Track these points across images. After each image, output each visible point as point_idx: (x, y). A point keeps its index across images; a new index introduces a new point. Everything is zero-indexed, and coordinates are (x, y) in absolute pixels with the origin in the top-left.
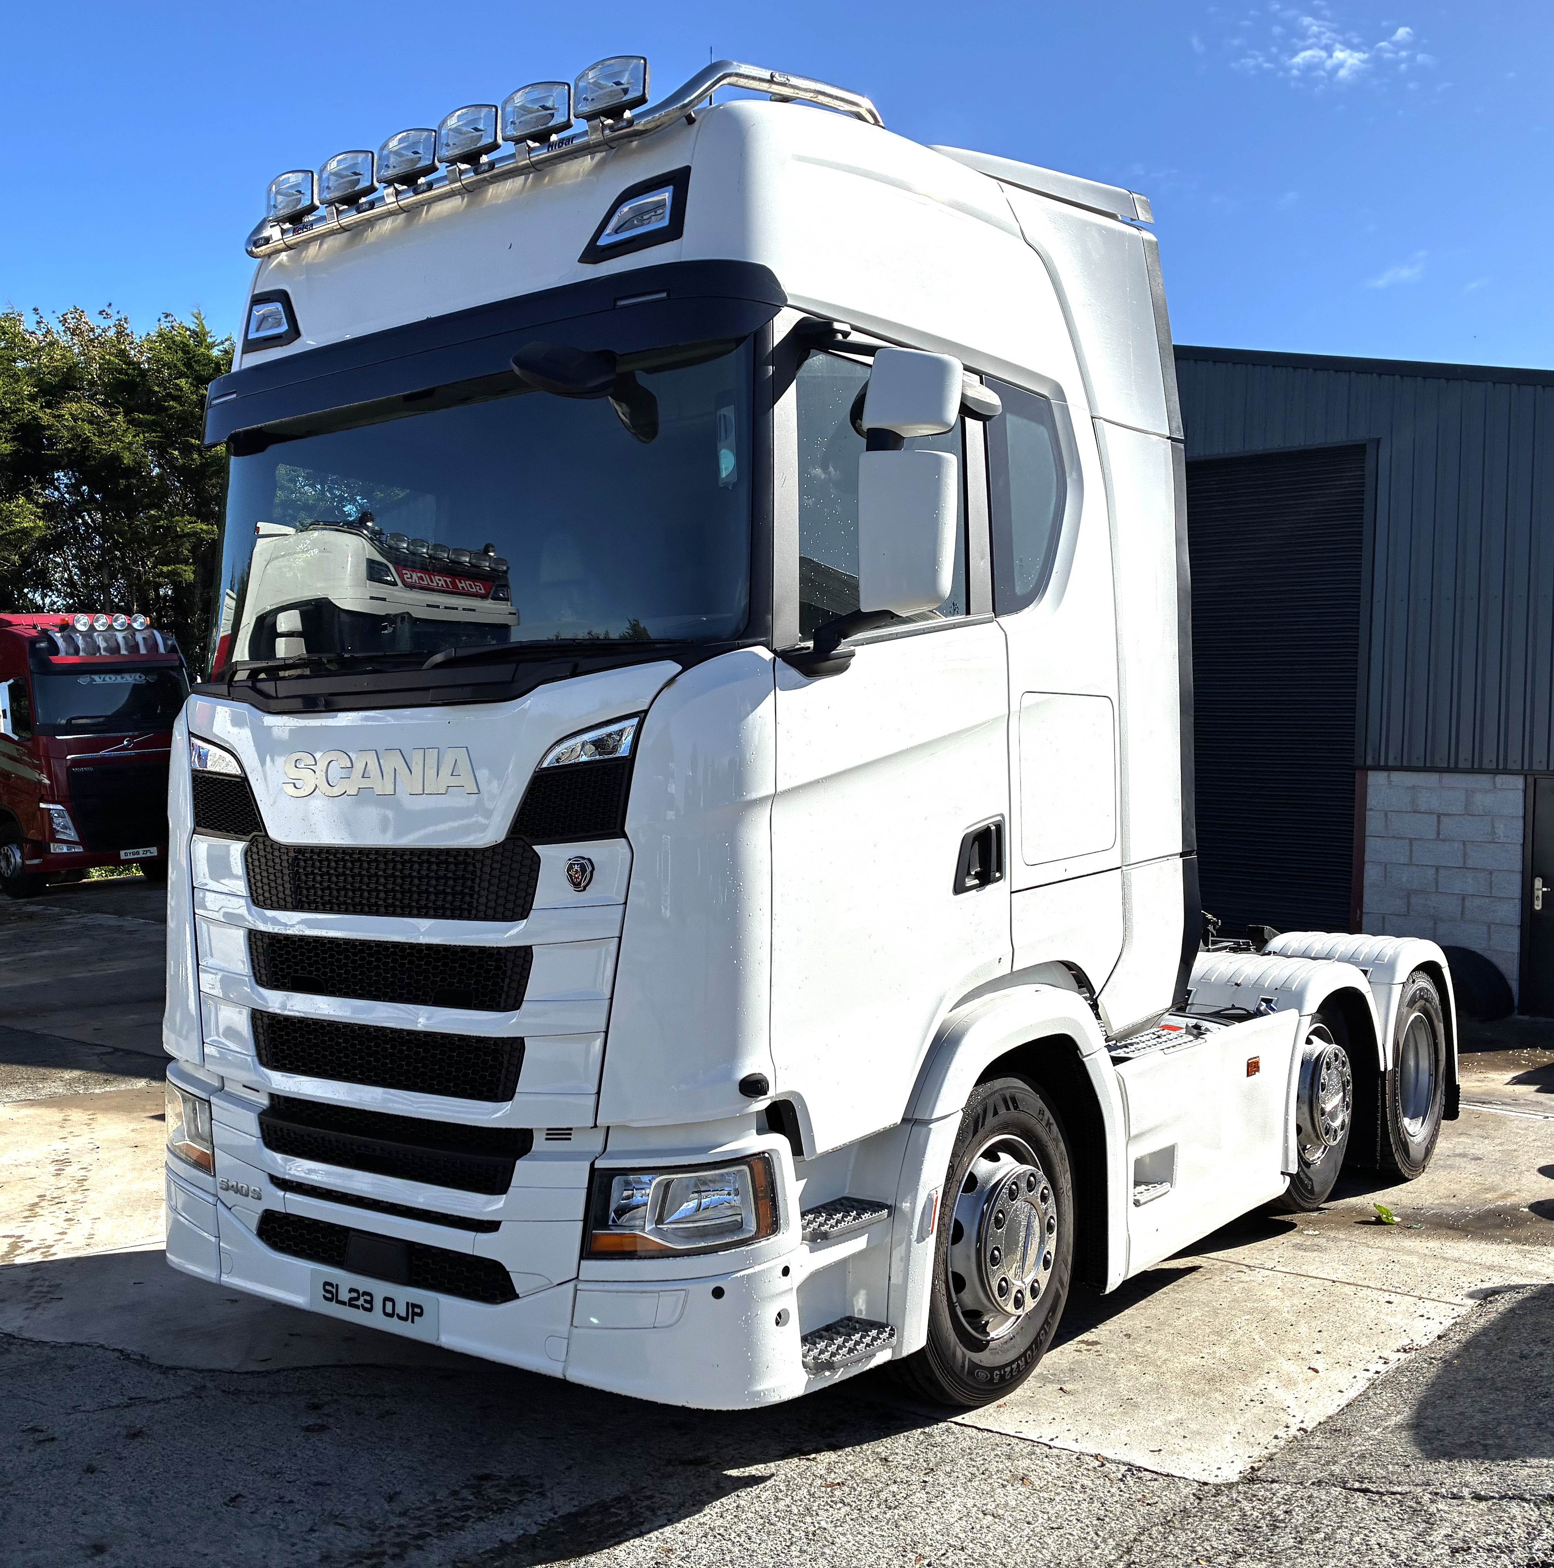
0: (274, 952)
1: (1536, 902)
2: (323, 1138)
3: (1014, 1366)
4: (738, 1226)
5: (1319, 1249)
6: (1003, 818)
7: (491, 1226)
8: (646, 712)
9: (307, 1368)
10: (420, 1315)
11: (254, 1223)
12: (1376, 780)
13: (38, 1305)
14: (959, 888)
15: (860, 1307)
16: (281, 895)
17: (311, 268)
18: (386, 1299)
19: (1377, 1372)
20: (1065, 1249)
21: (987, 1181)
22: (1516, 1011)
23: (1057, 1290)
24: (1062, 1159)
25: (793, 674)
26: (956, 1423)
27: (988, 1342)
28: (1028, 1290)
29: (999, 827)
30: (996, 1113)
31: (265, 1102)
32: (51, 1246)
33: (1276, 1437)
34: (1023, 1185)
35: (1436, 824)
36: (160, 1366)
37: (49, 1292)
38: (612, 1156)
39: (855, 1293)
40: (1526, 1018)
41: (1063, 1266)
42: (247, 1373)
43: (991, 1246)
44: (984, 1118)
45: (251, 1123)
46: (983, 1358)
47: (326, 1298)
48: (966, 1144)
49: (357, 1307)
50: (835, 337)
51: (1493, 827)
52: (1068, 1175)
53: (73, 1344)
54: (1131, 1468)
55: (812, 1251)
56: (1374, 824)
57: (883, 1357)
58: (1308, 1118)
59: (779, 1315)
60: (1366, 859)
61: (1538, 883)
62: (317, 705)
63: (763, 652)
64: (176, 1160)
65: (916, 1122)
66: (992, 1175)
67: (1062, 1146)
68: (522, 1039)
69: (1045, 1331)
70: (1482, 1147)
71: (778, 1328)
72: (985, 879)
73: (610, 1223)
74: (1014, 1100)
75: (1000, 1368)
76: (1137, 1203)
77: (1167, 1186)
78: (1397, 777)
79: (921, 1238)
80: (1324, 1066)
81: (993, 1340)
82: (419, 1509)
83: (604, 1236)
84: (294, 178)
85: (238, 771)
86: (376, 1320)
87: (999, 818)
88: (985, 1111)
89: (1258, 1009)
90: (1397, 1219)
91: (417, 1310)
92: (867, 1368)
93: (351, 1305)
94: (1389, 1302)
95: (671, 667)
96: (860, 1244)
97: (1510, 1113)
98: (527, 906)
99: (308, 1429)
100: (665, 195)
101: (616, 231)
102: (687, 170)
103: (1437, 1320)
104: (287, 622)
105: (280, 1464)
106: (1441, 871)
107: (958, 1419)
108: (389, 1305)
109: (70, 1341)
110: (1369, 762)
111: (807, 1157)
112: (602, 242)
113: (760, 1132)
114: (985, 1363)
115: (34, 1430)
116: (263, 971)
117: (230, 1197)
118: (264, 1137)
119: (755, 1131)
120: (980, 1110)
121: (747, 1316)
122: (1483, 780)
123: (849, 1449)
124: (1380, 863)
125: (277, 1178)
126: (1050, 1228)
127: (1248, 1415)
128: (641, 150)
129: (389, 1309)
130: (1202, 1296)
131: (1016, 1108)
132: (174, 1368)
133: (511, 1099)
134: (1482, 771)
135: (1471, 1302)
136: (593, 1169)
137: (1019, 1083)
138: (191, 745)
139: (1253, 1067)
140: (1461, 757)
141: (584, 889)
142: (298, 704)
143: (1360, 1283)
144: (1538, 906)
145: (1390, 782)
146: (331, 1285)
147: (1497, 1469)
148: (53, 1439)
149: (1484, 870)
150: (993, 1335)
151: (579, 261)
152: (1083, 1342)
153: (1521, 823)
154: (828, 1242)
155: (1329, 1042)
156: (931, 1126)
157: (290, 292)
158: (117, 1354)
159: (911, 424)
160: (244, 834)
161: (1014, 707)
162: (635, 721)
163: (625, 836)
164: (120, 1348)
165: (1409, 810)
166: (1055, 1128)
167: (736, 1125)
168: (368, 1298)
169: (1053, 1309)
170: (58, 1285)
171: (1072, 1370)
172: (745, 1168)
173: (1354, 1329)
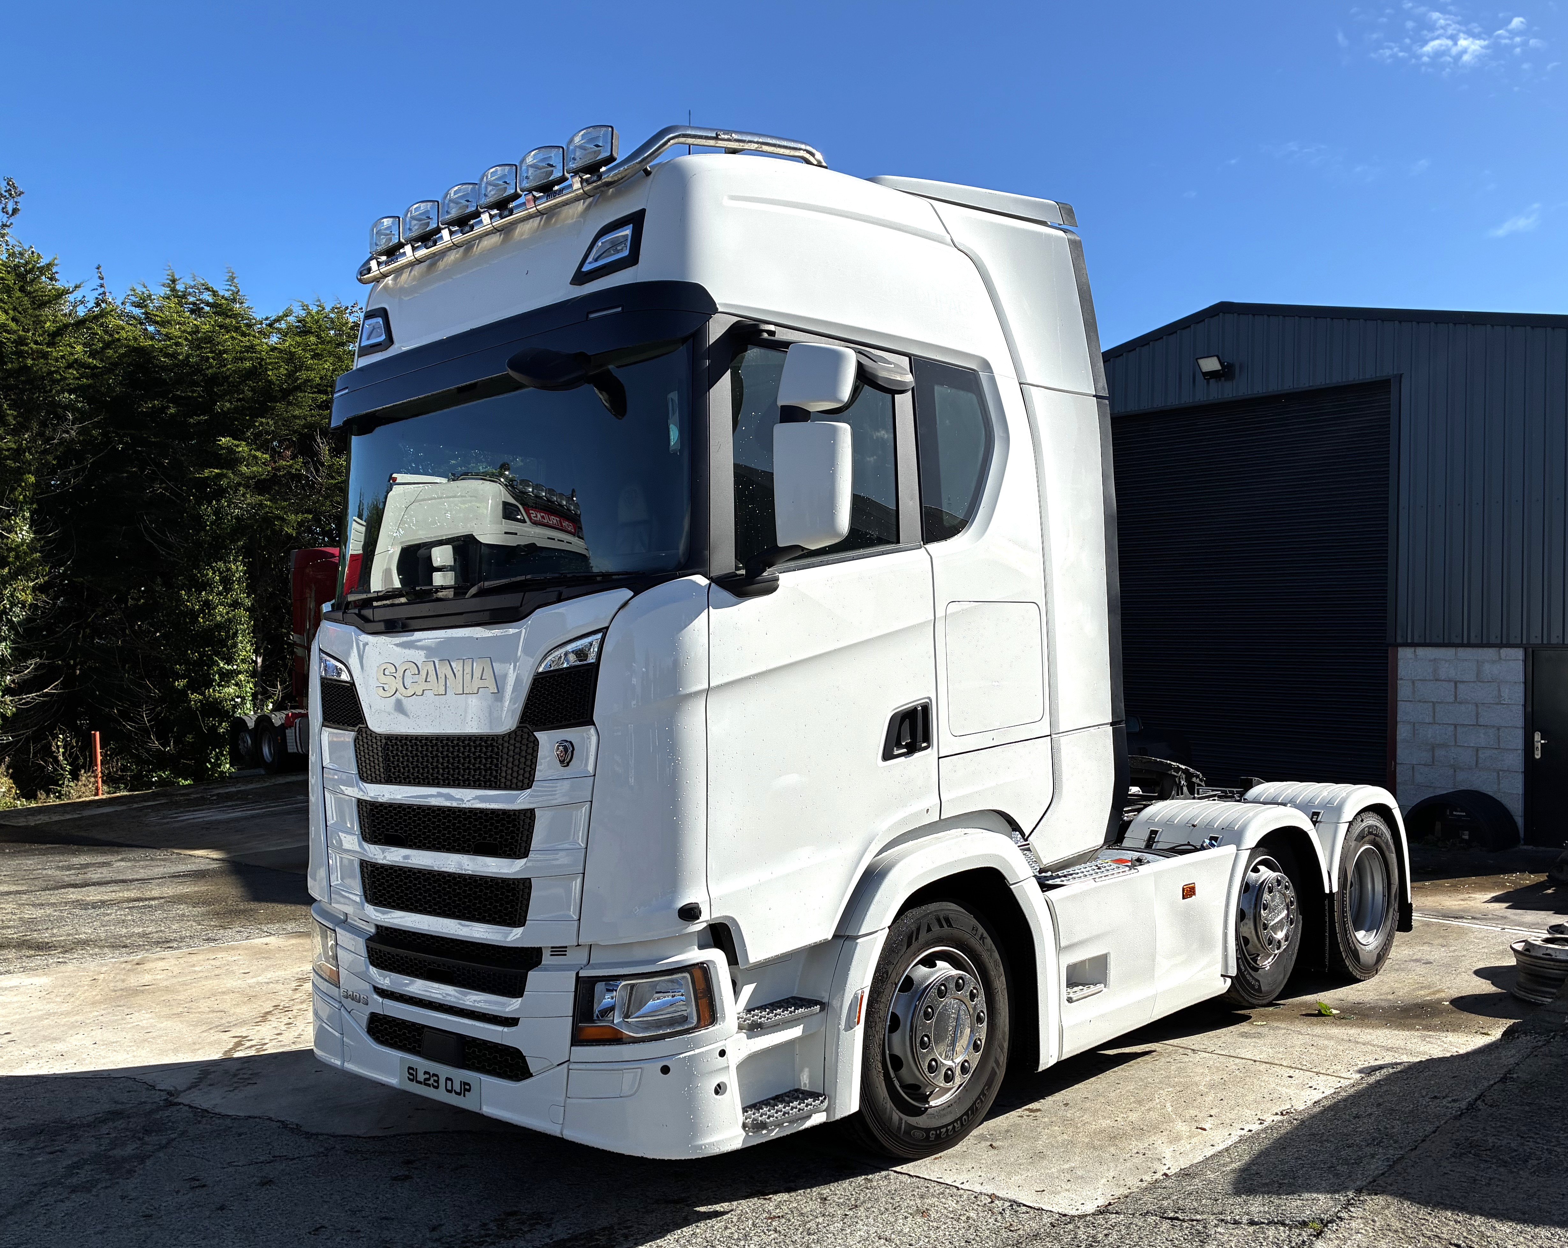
0: (374, 815)
1: (1536, 752)
2: (406, 957)
3: (950, 1127)
4: (685, 1019)
5: (1260, 1035)
6: (931, 700)
7: (511, 1022)
8: (607, 628)
9: (417, 1134)
10: (469, 1090)
11: (364, 1023)
12: (1405, 655)
13: (236, 1088)
14: (887, 756)
15: (805, 1081)
16: (377, 772)
17: (402, 291)
18: (448, 1079)
19: (1250, 1131)
20: (1000, 1036)
21: (921, 984)
22: (1522, 842)
23: (993, 1068)
24: (996, 965)
25: (726, 595)
26: (895, 1172)
27: (926, 1109)
28: (959, 1068)
29: (926, 709)
30: (929, 930)
31: (373, 930)
32: (266, 1044)
33: (1141, 1181)
34: (952, 986)
35: (1453, 690)
36: (307, 1133)
37: (249, 1079)
38: (594, 967)
39: (801, 1071)
40: (1530, 847)
41: (999, 1050)
42: (369, 1138)
43: (919, 1035)
44: (918, 934)
45: (360, 945)
46: (920, 1121)
47: (409, 1079)
48: (900, 955)
49: (429, 1085)
50: (761, 335)
51: (1499, 690)
52: (1003, 978)
53: (250, 1117)
54: (1014, 1203)
55: (749, 1038)
56: (1404, 690)
57: (819, 1118)
58: (1253, 932)
59: (719, 1085)
60: (1398, 719)
61: (1537, 736)
62: (395, 627)
63: (701, 580)
64: (317, 977)
65: (848, 938)
66: (926, 978)
67: (997, 955)
68: (530, 879)
69: (982, 1101)
70: (1437, 954)
71: (717, 1097)
72: (912, 749)
73: (595, 1017)
74: (947, 920)
75: (935, 1129)
76: (1070, 1000)
77: (1100, 986)
78: (1421, 651)
79: (850, 1027)
80: (1266, 889)
81: (931, 1107)
82: (451, 1236)
83: (589, 1029)
84: (386, 222)
85: (348, 679)
86: (440, 1095)
87: (927, 700)
88: (918, 929)
89: (1202, 845)
90: (1335, 1012)
91: (467, 1087)
92: (803, 1127)
93: (426, 1084)
94: (1290, 1077)
95: (627, 593)
96: (796, 1032)
97: (1476, 926)
98: (531, 778)
99: (395, 1179)
100: (627, 231)
101: (596, 260)
102: (643, 211)
103: (1321, 1091)
104: (442, 556)
105: (363, 1204)
106: (1460, 730)
107: (898, 1169)
108: (449, 1083)
109: (247, 1114)
110: (1399, 640)
111: (741, 966)
112: (585, 269)
113: (701, 947)
114: (921, 1125)
115: (194, 1179)
116: (367, 830)
117: (348, 1003)
118: (369, 957)
119: (696, 947)
120: (914, 927)
121: (689, 1087)
122: (1489, 653)
123: (801, 1191)
124: (1409, 723)
125: (379, 989)
126: (979, 1020)
127: (1128, 1164)
128: (615, 196)
129: (449, 1088)
130: (1142, 1074)
131: (950, 925)
132: (317, 1134)
133: (524, 925)
134: (1489, 645)
135: (1358, 1076)
136: (578, 977)
137: (953, 906)
138: (321, 659)
139: (1189, 892)
140: (1473, 635)
141: (568, 765)
142: (381, 627)
143: (1276, 1062)
144: (1538, 755)
145: (1416, 656)
146: (412, 1069)
147: (1277, 1201)
148: (204, 1186)
149: (1493, 727)
150: (932, 1103)
151: (571, 283)
152: (1028, 1110)
153: (1522, 686)
154: (763, 1031)
155: (1274, 870)
156: (858, 941)
157: (387, 308)
158: (279, 1124)
159: (814, 401)
160: (354, 726)
161: (940, 613)
162: (599, 636)
163: (594, 724)
164: (283, 1119)
165: (1431, 678)
166: (989, 941)
167: (683, 941)
168: (436, 1078)
169: (989, 1084)
170: (257, 1074)
171: (1007, 1131)
172: (687, 975)
173: (1250, 1098)
